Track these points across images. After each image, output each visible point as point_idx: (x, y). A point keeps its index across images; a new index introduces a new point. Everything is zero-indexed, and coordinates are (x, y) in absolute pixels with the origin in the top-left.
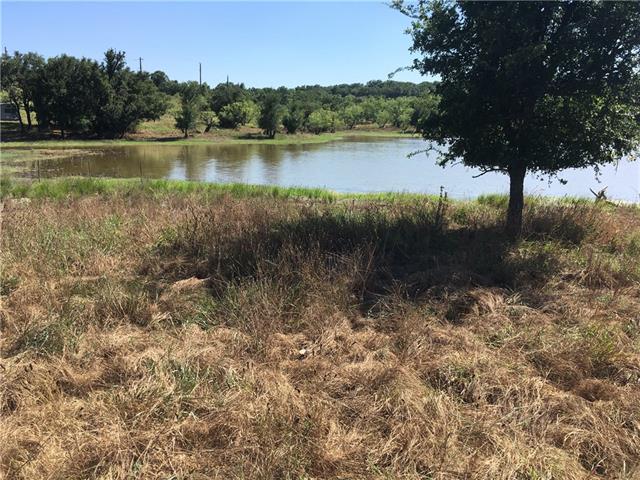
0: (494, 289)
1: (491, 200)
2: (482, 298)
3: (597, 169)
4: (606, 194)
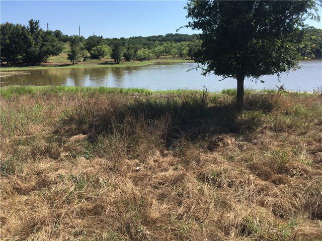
0: (230, 134)
1: (228, 92)
2: (225, 139)
3: (278, 75)
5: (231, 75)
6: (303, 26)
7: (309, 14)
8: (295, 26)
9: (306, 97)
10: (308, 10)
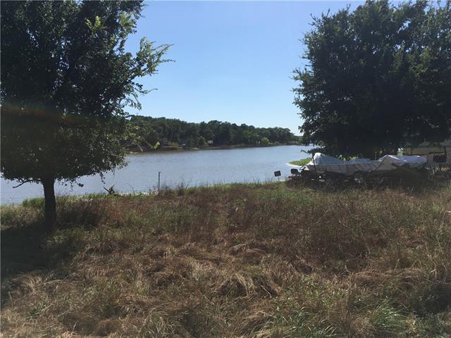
0: (33, 272)
1: (34, 202)
3: (102, 175)
4: (114, 189)
5: (31, 179)
6: (123, 114)
7: (128, 100)
8: (114, 113)
9: (141, 200)
10: (127, 96)
